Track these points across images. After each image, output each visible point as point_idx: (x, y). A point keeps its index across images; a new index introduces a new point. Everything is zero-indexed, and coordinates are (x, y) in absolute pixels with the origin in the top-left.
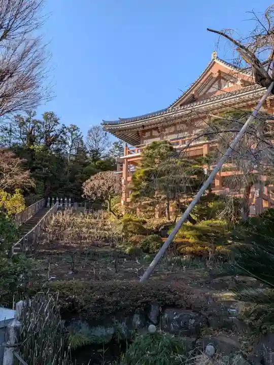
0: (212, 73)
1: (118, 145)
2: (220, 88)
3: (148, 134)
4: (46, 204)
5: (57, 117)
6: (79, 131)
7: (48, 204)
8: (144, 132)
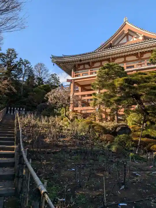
0: (124, 30)
1: (54, 76)
2: (128, 40)
3: (82, 67)
4: (7, 112)
5: (17, 53)
6: (30, 64)
7: (9, 112)
8: (79, 65)
